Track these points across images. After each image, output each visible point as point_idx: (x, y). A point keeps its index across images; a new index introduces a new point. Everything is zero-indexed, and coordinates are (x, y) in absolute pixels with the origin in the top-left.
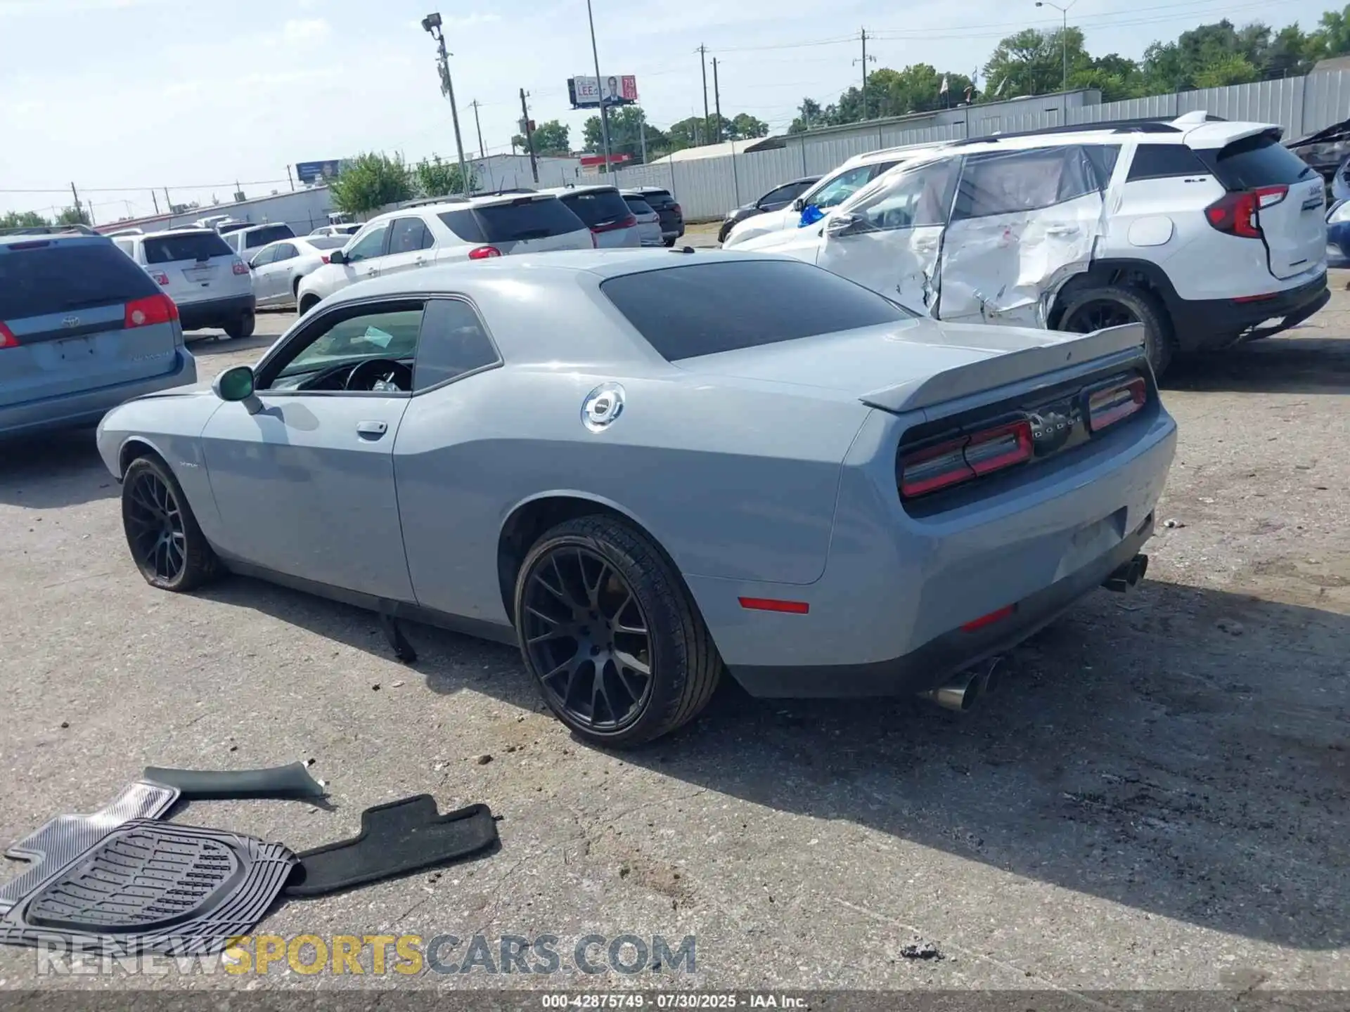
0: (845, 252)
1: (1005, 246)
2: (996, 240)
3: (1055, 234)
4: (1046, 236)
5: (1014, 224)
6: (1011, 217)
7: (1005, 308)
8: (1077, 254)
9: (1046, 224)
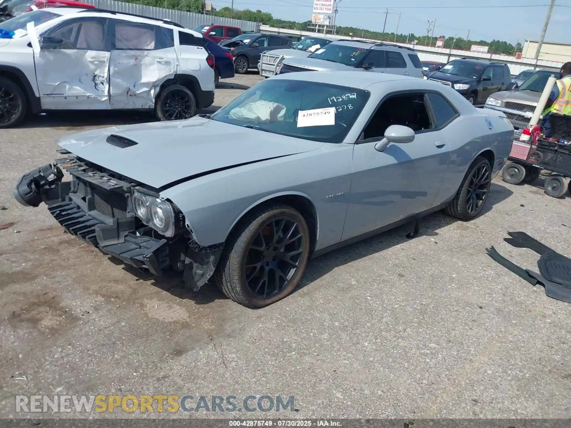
0: (52, 58)
1: (136, 65)
2: (132, 62)
3: (160, 62)
4: (156, 62)
5: (140, 56)
6: (138, 53)
7: (138, 92)
8: (170, 71)
9: (155, 57)
